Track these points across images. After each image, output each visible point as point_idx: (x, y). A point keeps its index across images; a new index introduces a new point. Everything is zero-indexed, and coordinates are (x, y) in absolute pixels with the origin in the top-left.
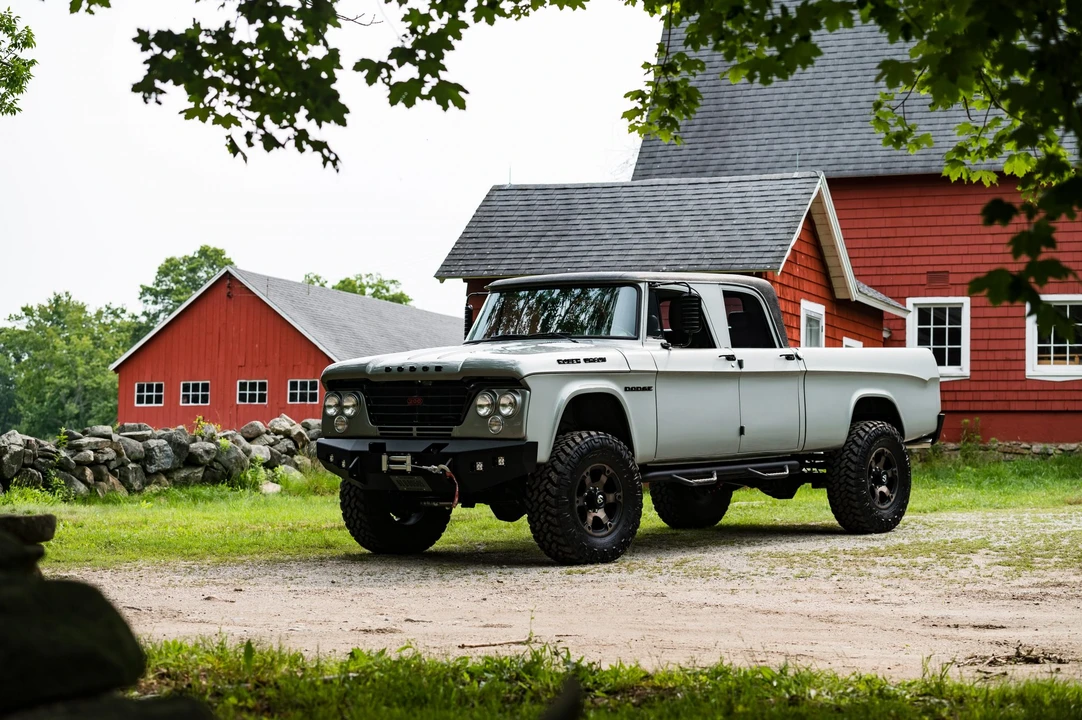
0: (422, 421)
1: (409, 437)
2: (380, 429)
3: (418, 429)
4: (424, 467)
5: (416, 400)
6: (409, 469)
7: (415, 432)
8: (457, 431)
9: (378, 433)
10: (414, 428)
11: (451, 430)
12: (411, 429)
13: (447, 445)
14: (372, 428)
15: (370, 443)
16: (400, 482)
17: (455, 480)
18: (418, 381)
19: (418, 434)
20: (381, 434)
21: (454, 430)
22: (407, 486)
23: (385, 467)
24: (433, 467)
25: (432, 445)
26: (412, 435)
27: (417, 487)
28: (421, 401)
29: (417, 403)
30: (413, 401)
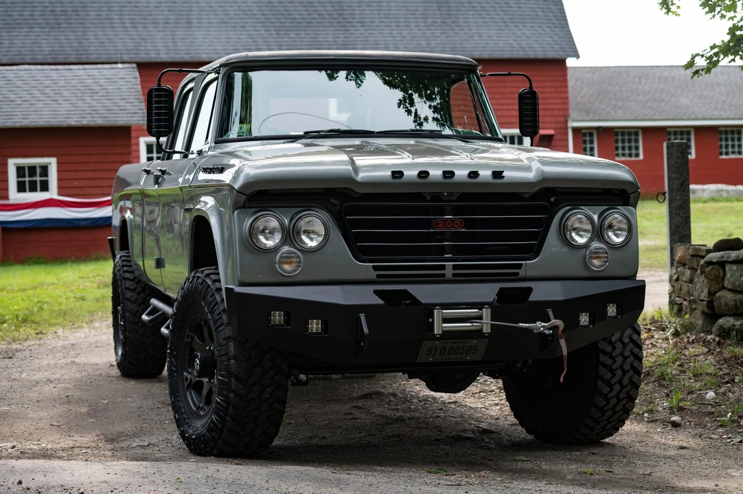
0: (458, 252)
1: (440, 280)
2: (375, 268)
3: (455, 267)
4: (520, 325)
6: (487, 329)
7: (449, 273)
8: (530, 266)
9: (373, 275)
10: (450, 265)
11: (520, 266)
13: (531, 289)
14: (366, 269)
15: (376, 292)
16: (434, 350)
17: (563, 342)
18: (443, 193)
19: (454, 275)
20: (378, 276)
21: (523, 267)
22: (440, 354)
23: (439, 327)
24: (539, 324)
25: (502, 292)
26: (444, 275)
27: (459, 356)
28: (461, 224)
29: (453, 226)
30: (444, 224)
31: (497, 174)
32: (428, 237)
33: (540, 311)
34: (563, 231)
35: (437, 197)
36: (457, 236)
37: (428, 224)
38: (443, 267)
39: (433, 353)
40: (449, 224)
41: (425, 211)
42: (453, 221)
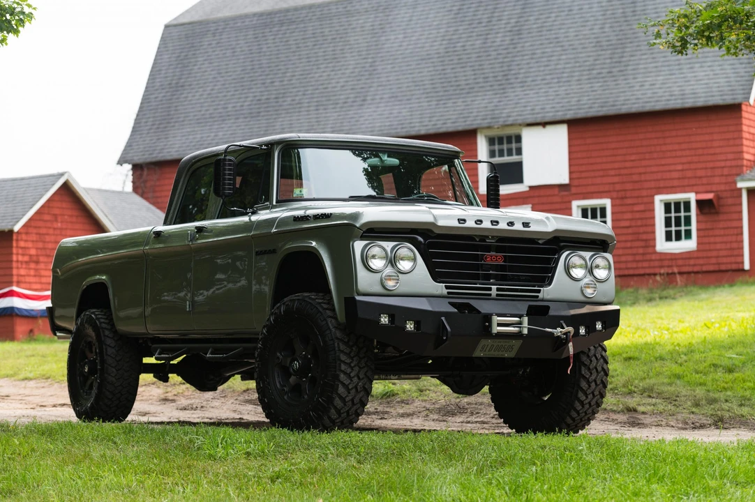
0: (501, 279)
1: (490, 297)
2: (447, 287)
3: (498, 290)
4: (547, 329)
6: (525, 331)
7: (494, 293)
8: (547, 292)
9: (445, 291)
10: (494, 287)
11: (539, 291)
12: (490, 289)
13: (548, 307)
14: (440, 288)
15: (451, 303)
16: (486, 347)
17: (571, 346)
18: (489, 236)
19: (497, 295)
20: (448, 293)
21: (542, 291)
22: (489, 351)
23: (496, 329)
24: (559, 329)
25: (530, 307)
26: (490, 295)
27: (500, 353)
28: (502, 259)
29: (497, 260)
30: (491, 258)
31: (526, 225)
32: (477, 267)
33: (556, 322)
34: (567, 270)
35: (483, 238)
36: (502, 268)
37: (480, 257)
39: (484, 349)
40: (494, 258)
41: (476, 248)
42: (497, 257)
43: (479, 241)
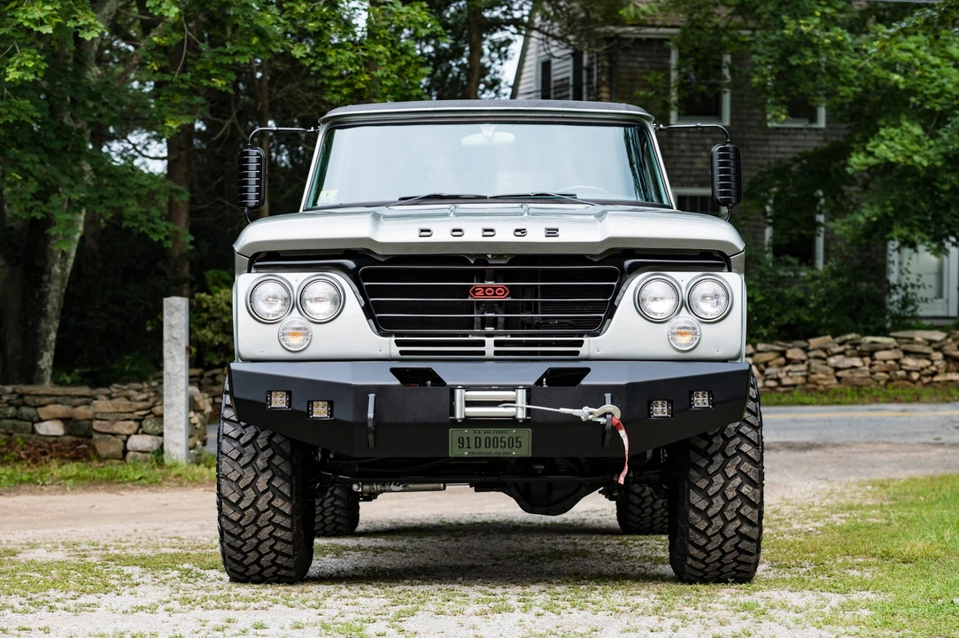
0: (501, 326)
1: (479, 358)
2: (398, 343)
3: (497, 343)
4: (562, 410)
5: (489, 290)
6: (521, 415)
7: (490, 347)
8: (591, 346)
9: (396, 350)
10: (490, 341)
11: (580, 344)
13: (588, 370)
14: (387, 346)
15: (393, 371)
16: (466, 441)
17: (622, 433)
18: (486, 255)
19: (496, 353)
20: (402, 353)
21: (585, 344)
22: (476, 447)
23: (461, 412)
24: (586, 410)
25: (550, 372)
26: (483, 353)
27: (499, 450)
28: (506, 292)
29: (495, 294)
30: (484, 292)
31: (551, 232)
32: (469, 308)
34: (639, 303)
35: (481, 259)
37: (465, 292)
38: (482, 343)
39: (466, 445)
40: (490, 292)
41: (469, 276)
42: (495, 289)
43: (475, 264)
